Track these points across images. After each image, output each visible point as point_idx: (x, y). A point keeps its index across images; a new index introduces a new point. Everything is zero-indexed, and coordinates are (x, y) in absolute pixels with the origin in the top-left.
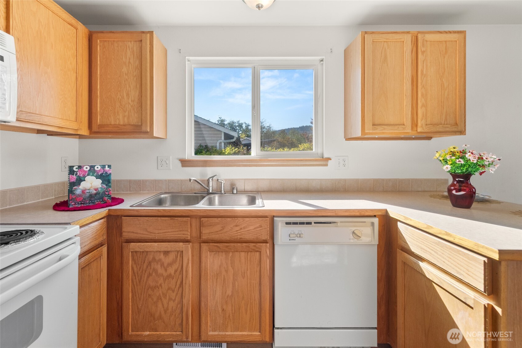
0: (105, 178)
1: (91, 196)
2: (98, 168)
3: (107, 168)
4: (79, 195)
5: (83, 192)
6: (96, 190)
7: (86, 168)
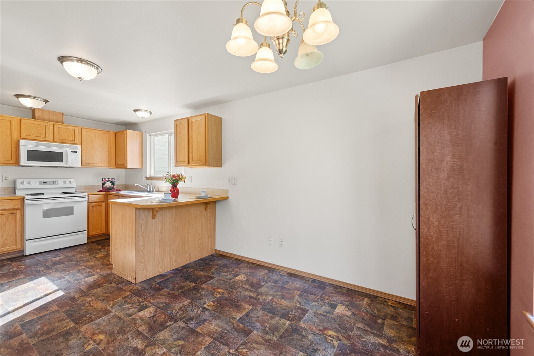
0: (113, 183)
1: (108, 188)
2: (110, 179)
3: (113, 180)
4: (105, 188)
5: (106, 187)
6: (110, 186)
7: (107, 179)
